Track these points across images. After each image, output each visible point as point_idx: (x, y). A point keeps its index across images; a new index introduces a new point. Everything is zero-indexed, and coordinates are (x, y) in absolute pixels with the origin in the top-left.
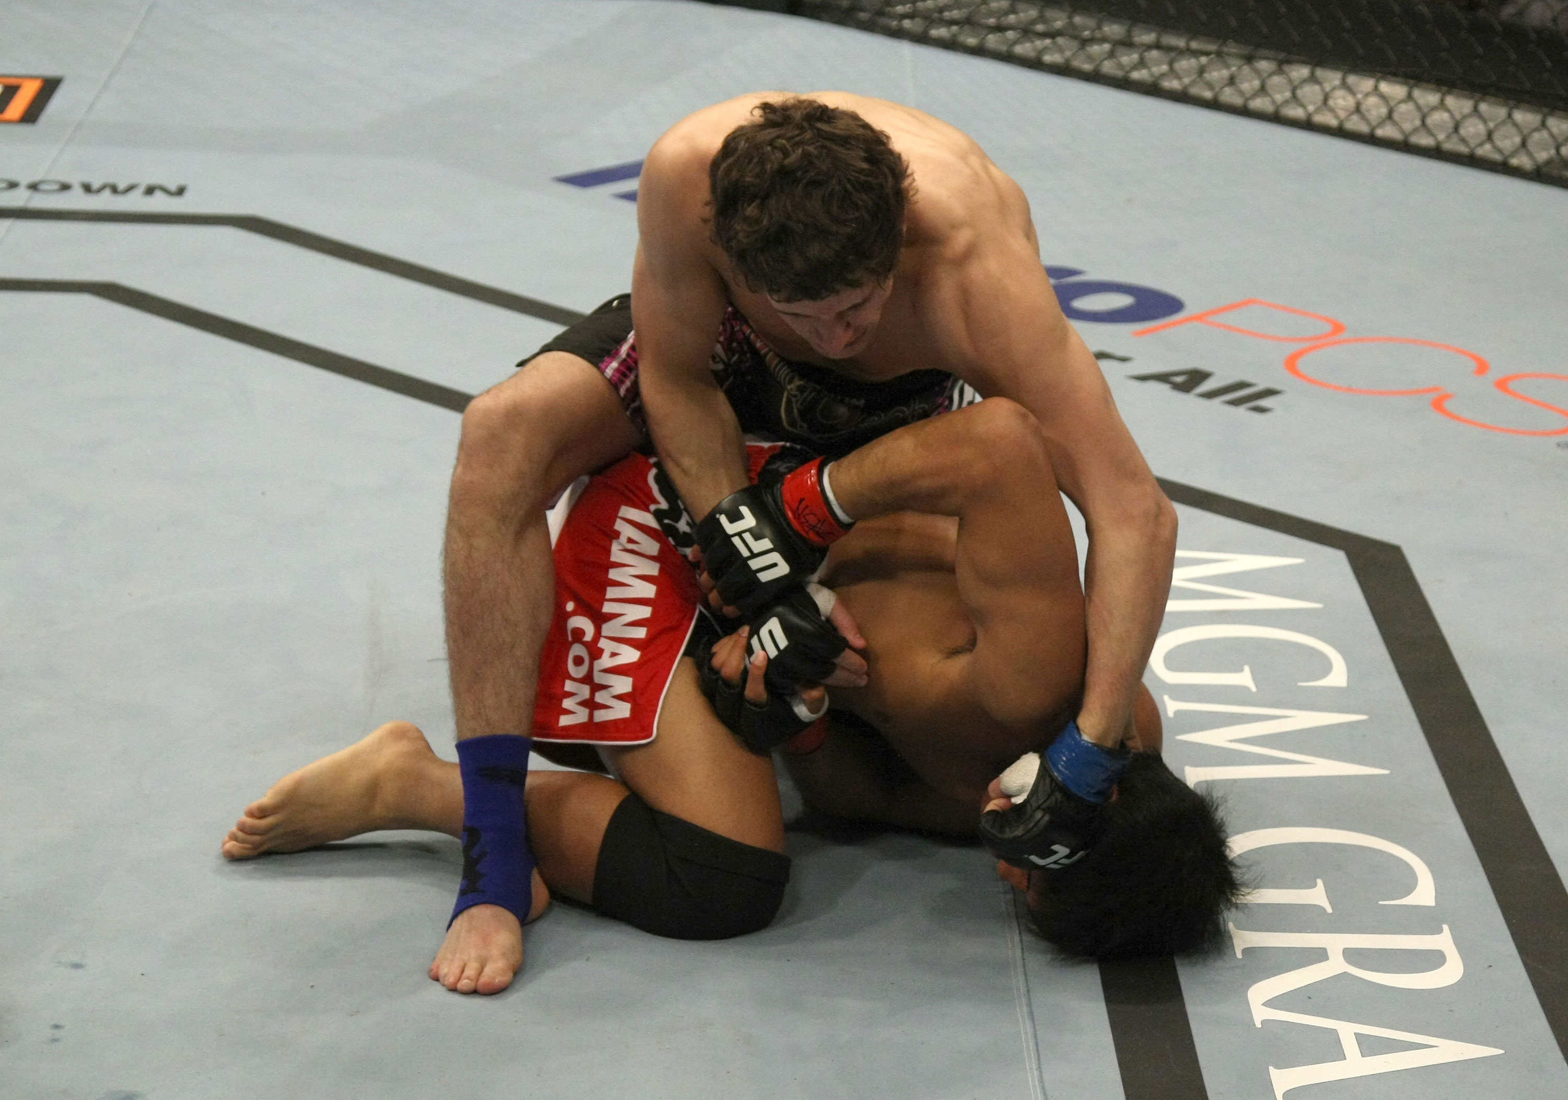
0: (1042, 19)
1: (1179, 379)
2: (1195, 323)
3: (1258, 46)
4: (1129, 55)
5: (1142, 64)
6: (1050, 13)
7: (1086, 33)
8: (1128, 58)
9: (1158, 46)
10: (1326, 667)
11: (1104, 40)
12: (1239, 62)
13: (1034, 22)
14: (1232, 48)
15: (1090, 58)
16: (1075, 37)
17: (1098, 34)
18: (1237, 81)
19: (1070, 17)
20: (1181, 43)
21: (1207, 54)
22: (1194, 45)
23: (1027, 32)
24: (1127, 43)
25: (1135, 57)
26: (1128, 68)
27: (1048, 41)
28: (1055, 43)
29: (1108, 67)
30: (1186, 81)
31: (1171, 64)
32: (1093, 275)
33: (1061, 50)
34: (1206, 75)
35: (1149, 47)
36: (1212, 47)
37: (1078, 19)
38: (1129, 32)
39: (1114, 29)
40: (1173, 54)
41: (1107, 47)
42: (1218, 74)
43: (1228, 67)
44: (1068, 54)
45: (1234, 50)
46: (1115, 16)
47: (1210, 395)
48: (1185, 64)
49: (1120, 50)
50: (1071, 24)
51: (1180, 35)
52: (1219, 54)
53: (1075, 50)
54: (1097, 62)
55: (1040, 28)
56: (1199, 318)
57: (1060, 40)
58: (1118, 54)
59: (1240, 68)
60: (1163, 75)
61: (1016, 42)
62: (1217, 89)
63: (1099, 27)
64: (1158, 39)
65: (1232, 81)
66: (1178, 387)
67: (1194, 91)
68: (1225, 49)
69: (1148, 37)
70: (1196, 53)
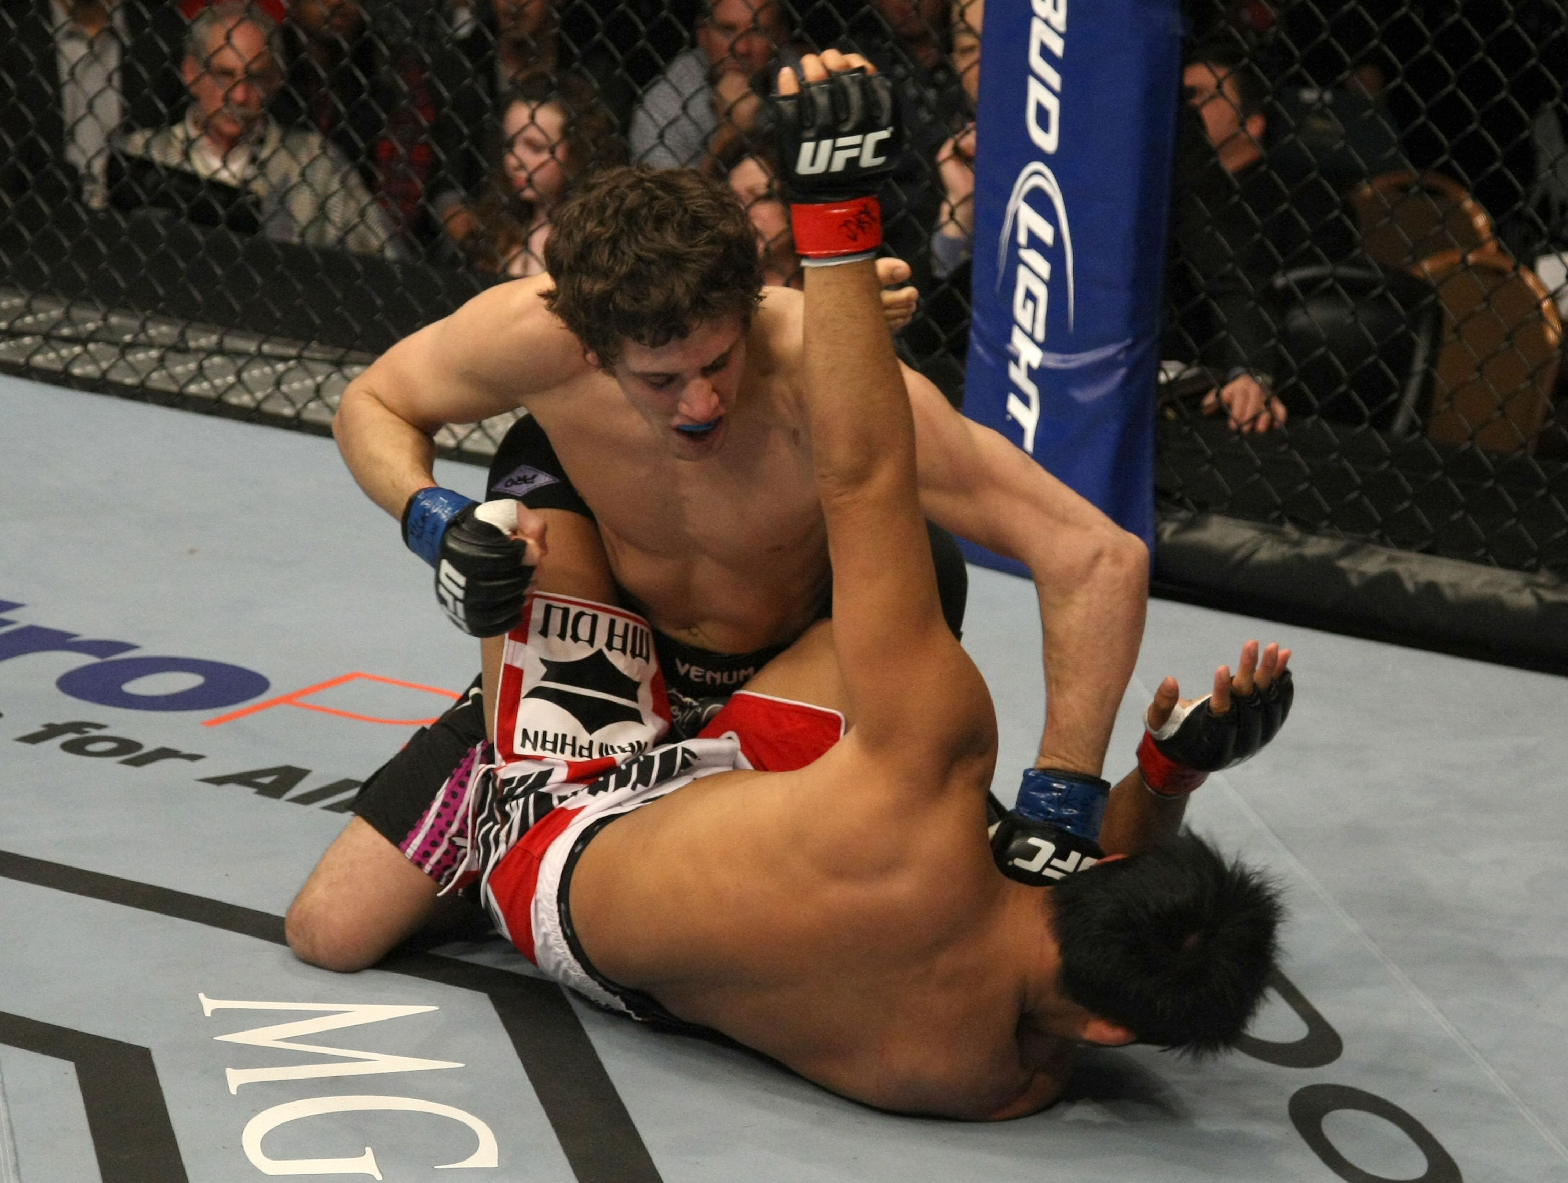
0: (67, 319)
1: (266, 780)
2: (284, 706)
3: (350, 348)
4: (185, 363)
5: (200, 373)
6: (77, 313)
7: (128, 338)
8: (182, 368)
9: (220, 350)
10: (471, 1143)
11: (150, 345)
12: (326, 368)
13: (58, 324)
14: (315, 351)
15: (133, 369)
16: (115, 344)
17: (142, 337)
18: (324, 394)
19: (105, 319)
20: (252, 347)
21: (284, 359)
22: (266, 348)
23: (49, 338)
24: (180, 349)
25: (192, 366)
26: (182, 382)
27: (77, 349)
28: (86, 350)
29: (157, 380)
30: (259, 395)
31: (238, 374)
32: (149, 649)
33: (94, 361)
34: (284, 388)
35: (210, 353)
36: (292, 352)
37: (114, 320)
38: (182, 335)
39: (162, 331)
40: (241, 362)
41: (154, 353)
42: (298, 385)
43: (312, 375)
44: (104, 365)
45: (318, 355)
46: (163, 315)
47: (306, 799)
48: (255, 373)
49: (171, 355)
50: (107, 327)
51: (249, 338)
52: (299, 358)
53: (113, 360)
54: (143, 376)
55: (66, 331)
56: (288, 699)
57: (91, 346)
58: (167, 363)
59: (328, 377)
60: (231, 387)
61: (37, 351)
62: (299, 406)
63: (143, 328)
64: (220, 342)
65: (318, 392)
66: (264, 790)
67: (268, 407)
68: (306, 353)
69: (208, 340)
70: (269, 359)
